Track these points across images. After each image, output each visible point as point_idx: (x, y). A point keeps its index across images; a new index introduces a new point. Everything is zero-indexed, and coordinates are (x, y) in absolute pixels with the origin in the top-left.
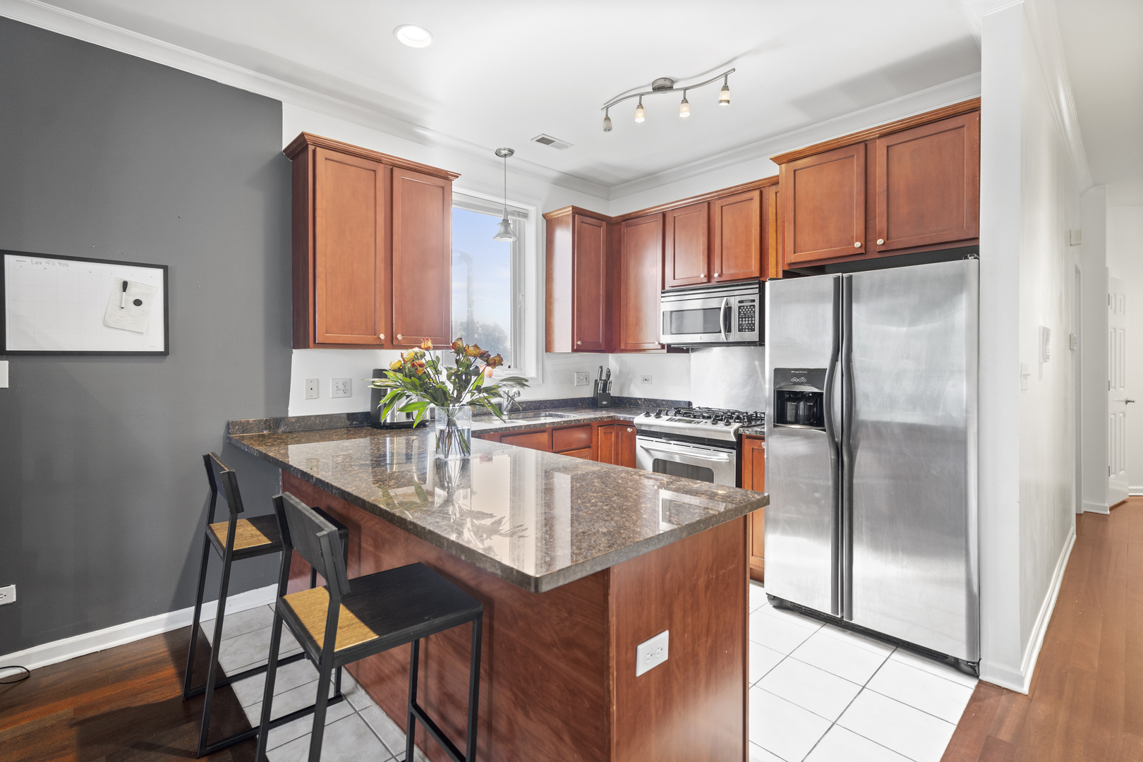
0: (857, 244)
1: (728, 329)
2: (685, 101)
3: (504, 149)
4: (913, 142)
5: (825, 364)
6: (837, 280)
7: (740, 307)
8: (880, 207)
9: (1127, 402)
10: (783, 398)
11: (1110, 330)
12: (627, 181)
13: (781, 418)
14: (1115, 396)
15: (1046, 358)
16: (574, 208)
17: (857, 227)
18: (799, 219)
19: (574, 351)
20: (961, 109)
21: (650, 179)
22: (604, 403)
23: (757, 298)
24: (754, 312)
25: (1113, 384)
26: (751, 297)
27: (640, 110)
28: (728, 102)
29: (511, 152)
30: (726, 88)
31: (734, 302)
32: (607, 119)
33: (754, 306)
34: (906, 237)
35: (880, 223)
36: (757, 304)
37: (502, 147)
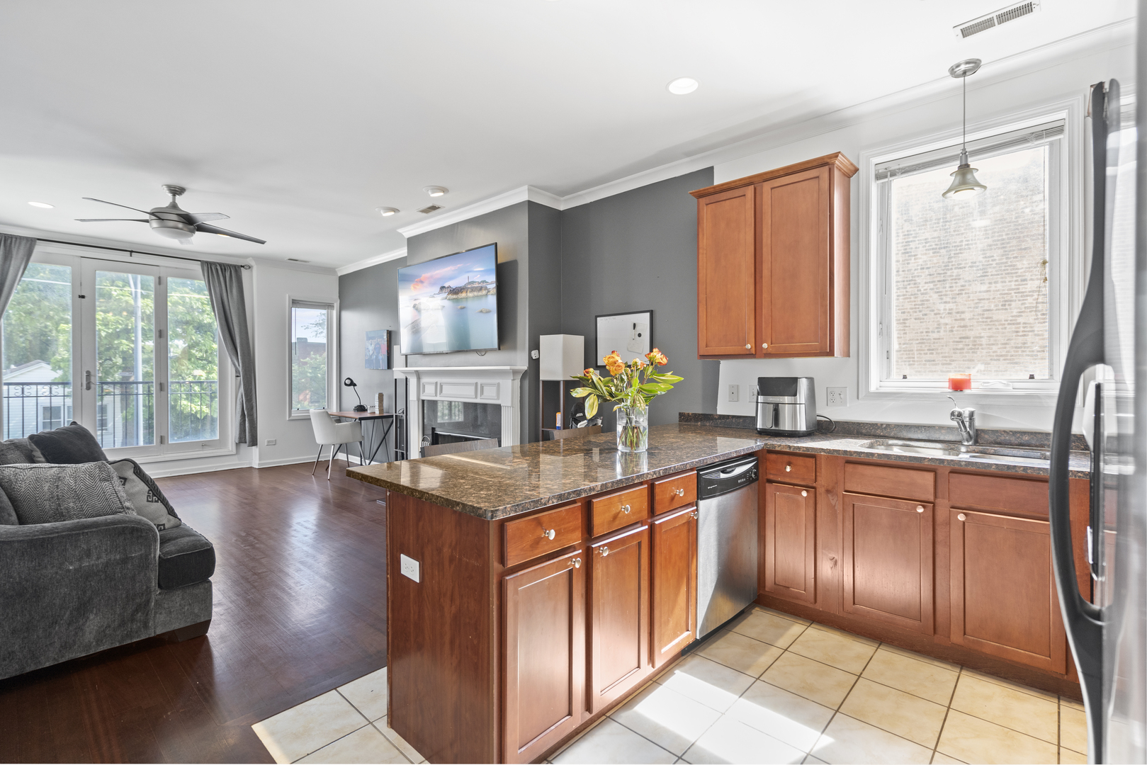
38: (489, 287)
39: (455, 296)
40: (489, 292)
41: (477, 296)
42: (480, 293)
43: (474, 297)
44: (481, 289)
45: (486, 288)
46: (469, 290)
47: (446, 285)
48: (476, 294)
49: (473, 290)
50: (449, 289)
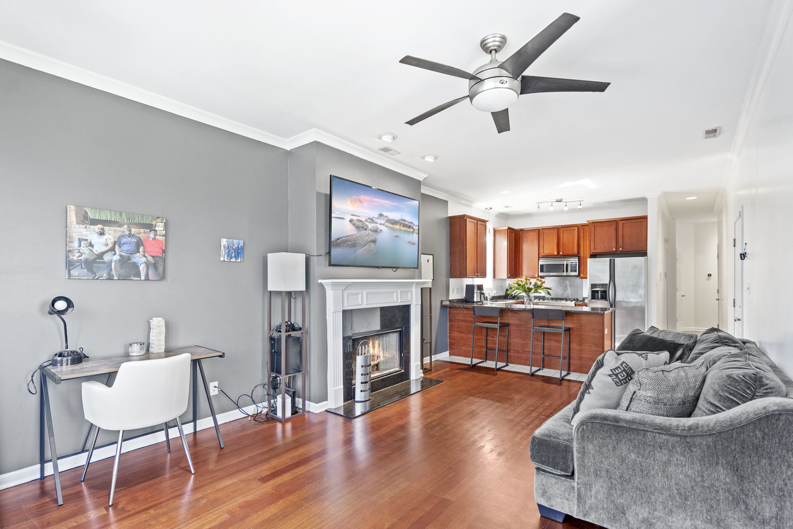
0: (614, 249)
1: (567, 271)
2: (566, 205)
4: (630, 223)
5: (608, 283)
6: (610, 260)
7: (571, 264)
8: (620, 240)
9: (683, 296)
10: (594, 292)
11: (677, 270)
13: (593, 298)
14: (679, 294)
15: (661, 280)
16: (509, 227)
17: (614, 244)
18: (596, 240)
19: (508, 278)
20: (643, 217)
23: (577, 261)
24: (576, 266)
25: (678, 290)
27: (552, 207)
29: (491, 209)
30: (580, 205)
31: (569, 263)
32: (538, 206)
34: (628, 248)
35: (620, 244)
36: (577, 264)
37: (489, 207)
38: (414, 227)
39: (391, 226)
40: (414, 231)
41: (407, 231)
42: (409, 230)
43: (405, 231)
44: (410, 227)
45: (413, 228)
46: (402, 225)
47: (385, 214)
48: (406, 229)
49: (404, 225)
50: (387, 218)
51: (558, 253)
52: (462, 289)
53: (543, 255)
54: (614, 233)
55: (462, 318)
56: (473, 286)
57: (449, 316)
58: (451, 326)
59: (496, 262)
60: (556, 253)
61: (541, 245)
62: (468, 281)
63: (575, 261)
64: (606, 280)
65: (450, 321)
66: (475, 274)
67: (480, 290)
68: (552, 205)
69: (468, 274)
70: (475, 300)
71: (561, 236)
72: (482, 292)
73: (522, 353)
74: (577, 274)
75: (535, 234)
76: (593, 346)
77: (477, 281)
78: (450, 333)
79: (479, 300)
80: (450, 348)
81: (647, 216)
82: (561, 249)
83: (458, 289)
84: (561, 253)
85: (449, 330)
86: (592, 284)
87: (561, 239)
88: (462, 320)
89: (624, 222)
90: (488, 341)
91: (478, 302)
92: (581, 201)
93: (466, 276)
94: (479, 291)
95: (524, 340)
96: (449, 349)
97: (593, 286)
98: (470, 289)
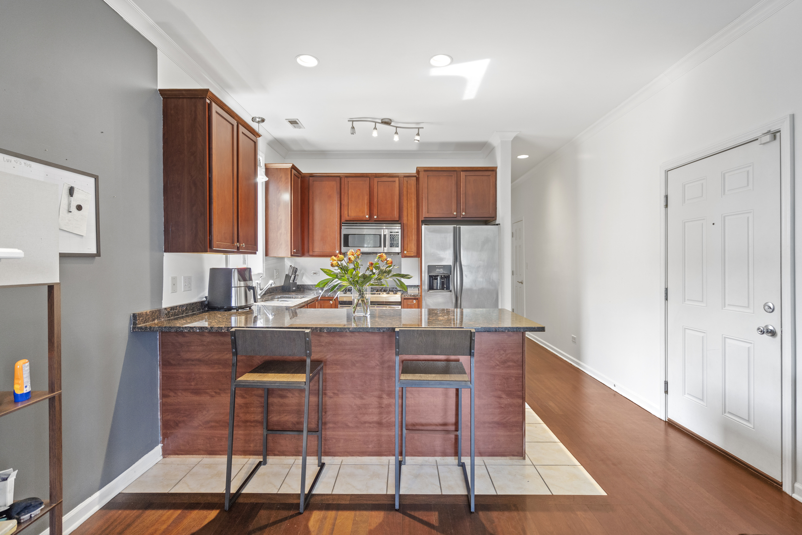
0: (455, 214)
1: (385, 246)
2: (396, 133)
3: (259, 118)
4: (474, 177)
5: (451, 263)
6: (454, 228)
7: (391, 235)
8: (462, 199)
10: (432, 278)
12: (305, 151)
13: (431, 287)
16: (293, 165)
17: (454, 205)
18: (430, 198)
19: (292, 255)
20: (489, 169)
21: (322, 154)
22: (294, 288)
23: (399, 231)
24: (398, 238)
26: (396, 230)
27: (375, 130)
28: (419, 141)
29: (263, 120)
30: (418, 134)
31: (388, 232)
32: (353, 128)
33: (398, 235)
34: (472, 212)
35: (462, 206)
36: (400, 234)
37: (257, 116)
51: (371, 216)
52: (201, 279)
53: (347, 218)
54: (454, 189)
55: (199, 356)
56: (228, 272)
57: (163, 353)
58: (167, 379)
59: (271, 226)
60: (367, 216)
61: (345, 202)
62: (214, 260)
63: (397, 229)
64: (448, 260)
65: (165, 363)
66: (233, 243)
67: (245, 280)
68: (375, 128)
69: (215, 242)
70: (233, 304)
71: (375, 190)
72: (249, 283)
73: (357, 427)
74: (398, 250)
75: (334, 184)
76: (504, 396)
77: (236, 261)
78: (164, 396)
79: (243, 304)
80: (165, 436)
81: (497, 167)
82: (375, 211)
83: (188, 280)
84: (375, 217)
85: (163, 389)
86: (429, 266)
87: (375, 194)
88: (199, 360)
89: (468, 173)
90: (271, 408)
91: (241, 308)
92: (419, 128)
93: (211, 247)
94: (242, 284)
95: (362, 398)
96: (160, 438)
97: (430, 268)
98: (221, 278)
